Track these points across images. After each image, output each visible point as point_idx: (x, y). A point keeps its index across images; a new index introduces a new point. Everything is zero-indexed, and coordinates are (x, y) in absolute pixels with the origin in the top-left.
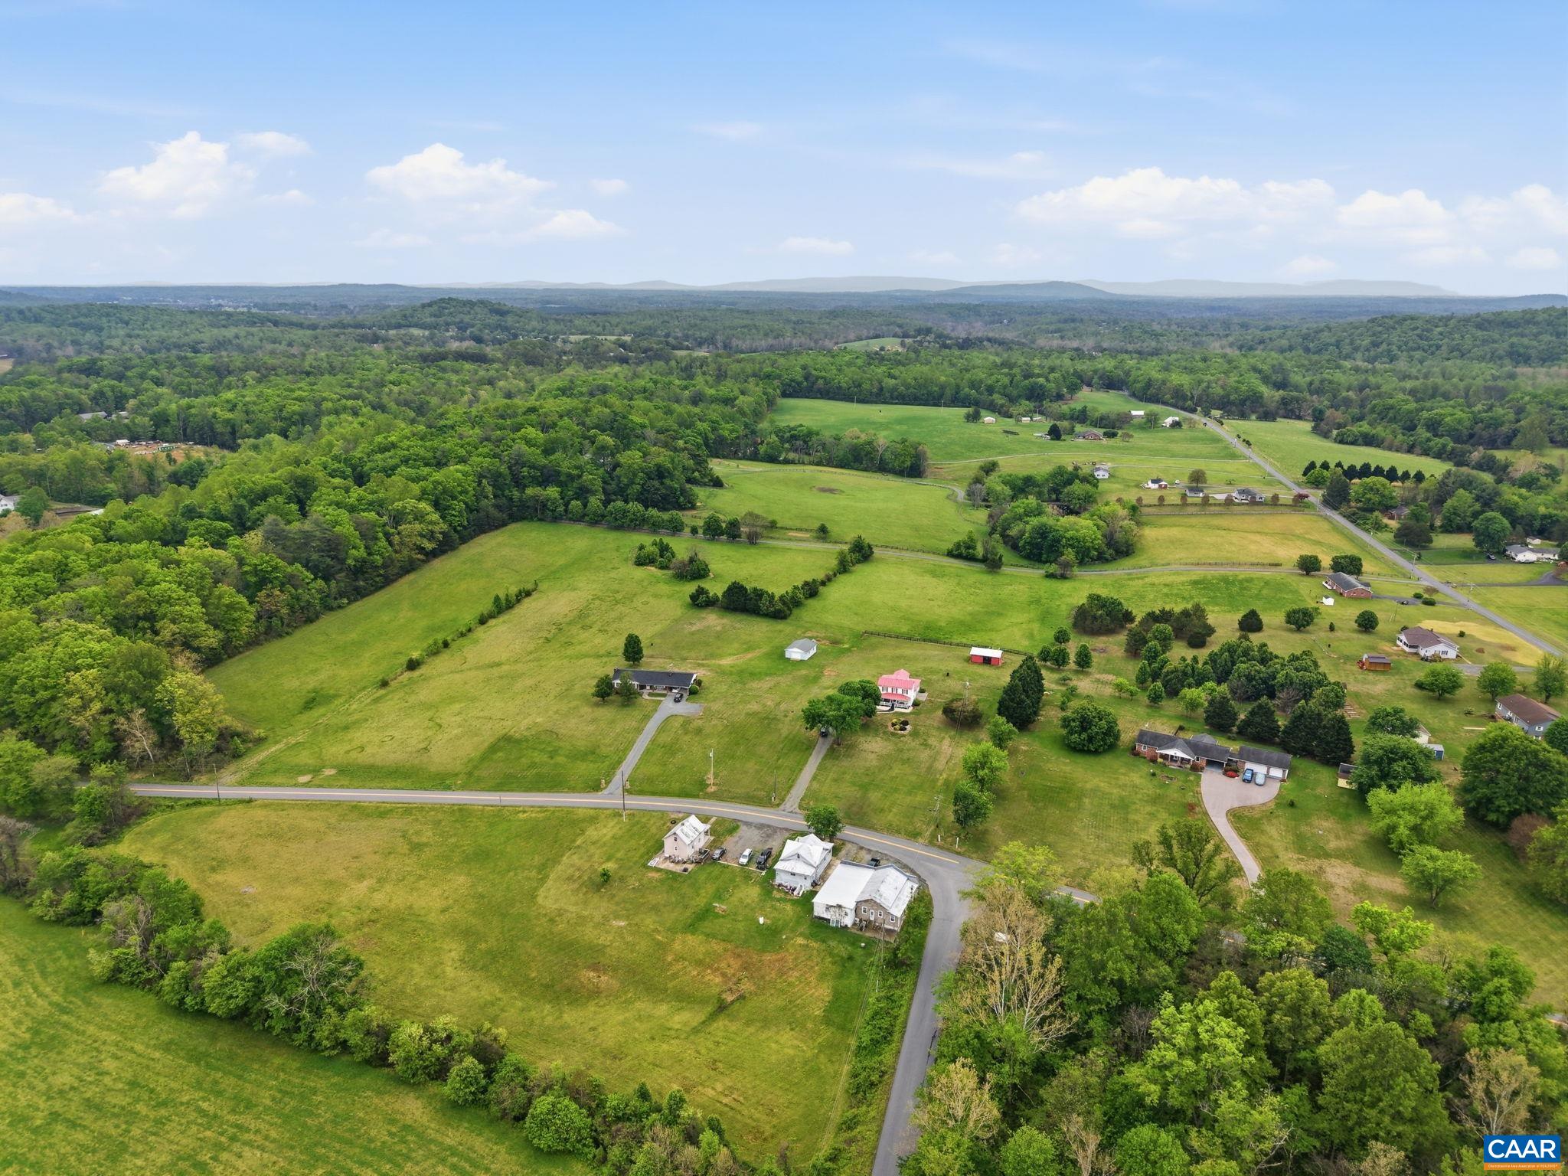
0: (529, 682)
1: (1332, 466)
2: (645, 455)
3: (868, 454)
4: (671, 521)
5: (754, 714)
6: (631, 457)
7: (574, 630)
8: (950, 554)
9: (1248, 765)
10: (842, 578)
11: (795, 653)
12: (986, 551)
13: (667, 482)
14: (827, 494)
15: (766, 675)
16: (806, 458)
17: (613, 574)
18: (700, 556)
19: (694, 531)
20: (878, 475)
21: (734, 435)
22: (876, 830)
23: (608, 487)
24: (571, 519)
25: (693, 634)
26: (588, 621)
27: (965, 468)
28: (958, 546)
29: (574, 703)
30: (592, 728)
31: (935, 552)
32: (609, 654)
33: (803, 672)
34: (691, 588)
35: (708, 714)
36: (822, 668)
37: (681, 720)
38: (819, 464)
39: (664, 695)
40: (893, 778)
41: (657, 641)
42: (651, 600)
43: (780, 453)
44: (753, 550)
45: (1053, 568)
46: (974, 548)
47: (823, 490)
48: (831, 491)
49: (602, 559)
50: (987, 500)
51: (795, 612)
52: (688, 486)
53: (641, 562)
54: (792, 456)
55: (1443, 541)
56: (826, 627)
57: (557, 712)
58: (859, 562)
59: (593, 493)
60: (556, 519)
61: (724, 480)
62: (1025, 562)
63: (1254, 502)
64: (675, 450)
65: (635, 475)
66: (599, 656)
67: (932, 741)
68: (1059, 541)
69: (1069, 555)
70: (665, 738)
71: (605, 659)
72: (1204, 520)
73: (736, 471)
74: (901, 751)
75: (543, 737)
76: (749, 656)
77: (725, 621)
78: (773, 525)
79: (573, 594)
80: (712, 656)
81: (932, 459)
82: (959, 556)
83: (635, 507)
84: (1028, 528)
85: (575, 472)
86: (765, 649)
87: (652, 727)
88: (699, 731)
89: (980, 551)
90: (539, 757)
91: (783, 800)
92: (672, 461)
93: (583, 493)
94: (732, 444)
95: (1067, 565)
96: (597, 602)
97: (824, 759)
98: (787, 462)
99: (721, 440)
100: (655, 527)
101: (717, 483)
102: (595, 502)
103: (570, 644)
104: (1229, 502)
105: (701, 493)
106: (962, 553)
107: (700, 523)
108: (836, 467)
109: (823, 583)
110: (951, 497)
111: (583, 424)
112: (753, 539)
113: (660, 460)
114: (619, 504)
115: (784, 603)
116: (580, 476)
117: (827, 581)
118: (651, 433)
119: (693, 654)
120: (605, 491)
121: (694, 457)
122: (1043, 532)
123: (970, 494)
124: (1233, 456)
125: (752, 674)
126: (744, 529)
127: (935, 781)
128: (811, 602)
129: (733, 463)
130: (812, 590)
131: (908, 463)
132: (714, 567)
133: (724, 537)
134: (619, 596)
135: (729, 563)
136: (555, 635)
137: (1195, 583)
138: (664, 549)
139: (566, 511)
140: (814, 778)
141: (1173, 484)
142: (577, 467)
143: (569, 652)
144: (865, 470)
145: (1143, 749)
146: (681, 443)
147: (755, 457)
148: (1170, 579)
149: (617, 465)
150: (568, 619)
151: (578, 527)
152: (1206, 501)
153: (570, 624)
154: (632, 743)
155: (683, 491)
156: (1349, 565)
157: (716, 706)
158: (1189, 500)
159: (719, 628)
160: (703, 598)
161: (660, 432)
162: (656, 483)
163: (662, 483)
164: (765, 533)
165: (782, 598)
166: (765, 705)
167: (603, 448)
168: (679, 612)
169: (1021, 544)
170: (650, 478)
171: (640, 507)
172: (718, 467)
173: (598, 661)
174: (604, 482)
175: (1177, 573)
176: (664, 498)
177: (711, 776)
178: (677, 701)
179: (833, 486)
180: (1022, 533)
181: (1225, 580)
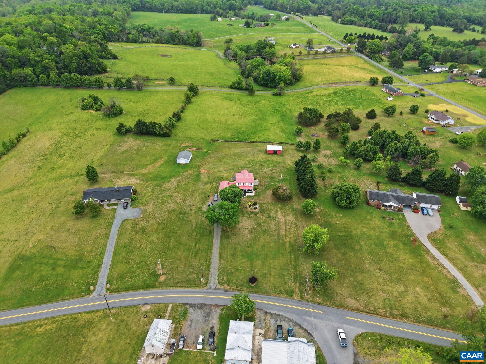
0: (32, 203)
1: (353, 34)
2: (75, 46)
3: (178, 37)
4: (96, 82)
5: (172, 212)
6: (68, 48)
7: (55, 159)
8: (231, 87)
9: (422, 205)
10: (189, 106)
11: (182, 161)
12: (247, 85)
13: (90, 60)
14: (165, 58)
15: (171, 177)
16: (151, 40)
17: (71, 117)
18: (117, 103)
19: (109, 86)
20: (183, 47)
21: (116, 31)
22: (268, 294)
23: (59, 65)
24: (42, 85)
25: (123, 153)
26: (62, 151)
27: (218, 41)
28: (234, 83)
29: (63, 219)
30: (76, 239)
31: (224, 87)
32: (78, 174)
33: (190, 172)
34: (115, 122)
35: (146, 215)
36: (198, 167)
37: (131, 222)
38: (157, 43)
39: (116, 204)
40: (263, 246)
41: (104, 161)
42: (95, 132)
43: (139, 38)
44: (141, 94)
45: (276, 91)
46: (241, 84)
47: (163, 56)
48: (167, 56)
49: (63, 107)
50: (235, 57)
51: (173, 131)
52: (101, 60)
53: (85, 108)
54: (144, 39)
55: (407, 64)
56: (191, 139)
57: (52, 229)
58: (194, 96)
59: (52, 69)
60: (34, 85)
61: (117, 54)
62: (261, 88)
63: (334, 52)
64: (90, 42)
65: (71, 58)
66: (72, 177)
67: (272, 214)
68: (275, 78)
69: (282, 84)
70: (125, 240)
71: (76, 178)
72: (318, 61)
73: (121, 49)
74: (259, 224)
75: (45, 252)
76: (158, 164)
77: (138, 142)
78: (147, 79)
79: (50, 132)
80: (138, 167)
81: (204, 39)
82: (235, 88)
83: (75, 76)
84: (261, 72)
85: (38, 59)
86: (165, 158)
87: (114, 230)
88: (143, 230)
89: (244, 85)
90: (45, 270)
91: (207, 279)
92: (90, 49)
93: (46, 70)
94: (116, 35)
95: (281, 89)
96: (65, 138)
97: (221, 239)
98: (142, 42)
99: (111, 33)
100: (89, 86)
101: (115, 57)
102: (53, 74)
103: (53, 169)
104: (325, 52)
105: (107, 63)
106: (236, 86)
107: (112, 80)
108: (165, 43)
109: (182, 112)
110: (218, 56)
111: (39, 30)
112: (140, 88)
113: (83, 48)
114: (66, 75)
115: (168, 128)
116: (42, 61)
117: (182, 110)
118: (76, 34)
119: (127, 168)
120: (57, 68)
121: (101, 44)
122: (268, 74)
123: (226, 55)
124: (313, 32)
125: (163, 178)
126: (134, 82)
127: (284, 244)
128: (179, 124)
129: (119, 44)
130: (177, 117)
131: (195, 41)
132: (125, 107)
133: (126, 88)
134: (77, 132)
135: (131, 103)
136: (44, 163)
137: (335, 93)
138: (96, 100)
139: (38, 80)
140: (220, 257)
141: (300, 45)
142: (39, 56)
143: (54, 175)
144: (177, 44)
145: (372, 202)
146: (92, 38)
147: (128, 41)
148: (323, 92)
149: (61, 53)
150: (49, 152)
151: (48, 88)
152: (317, 53)
153: (51, 154)
154: (104, 247)
155: (99, 64)
156: (388, 81)
157: (150, 208)
158: (311, 52)
159: (136, 147)
160: (123, 130)
161: (81, 32)
162: (84, 61)
163: (87, 61)
164: (145, 83)
165: (165, 126)
166: (177, 203)
167: (52, 43)
168: (112, 139)
169: (259, 79)
170: (80, 59)
171: (79, 76)
172: (113, 47)
173: (71, 181)
174: (57, 63)
175: (324, 89)
176: (90, 68)
177: (159, 267)
178: (125, 208)
179: (167, 53)
180: (259, 74)
181: (344, 91)
